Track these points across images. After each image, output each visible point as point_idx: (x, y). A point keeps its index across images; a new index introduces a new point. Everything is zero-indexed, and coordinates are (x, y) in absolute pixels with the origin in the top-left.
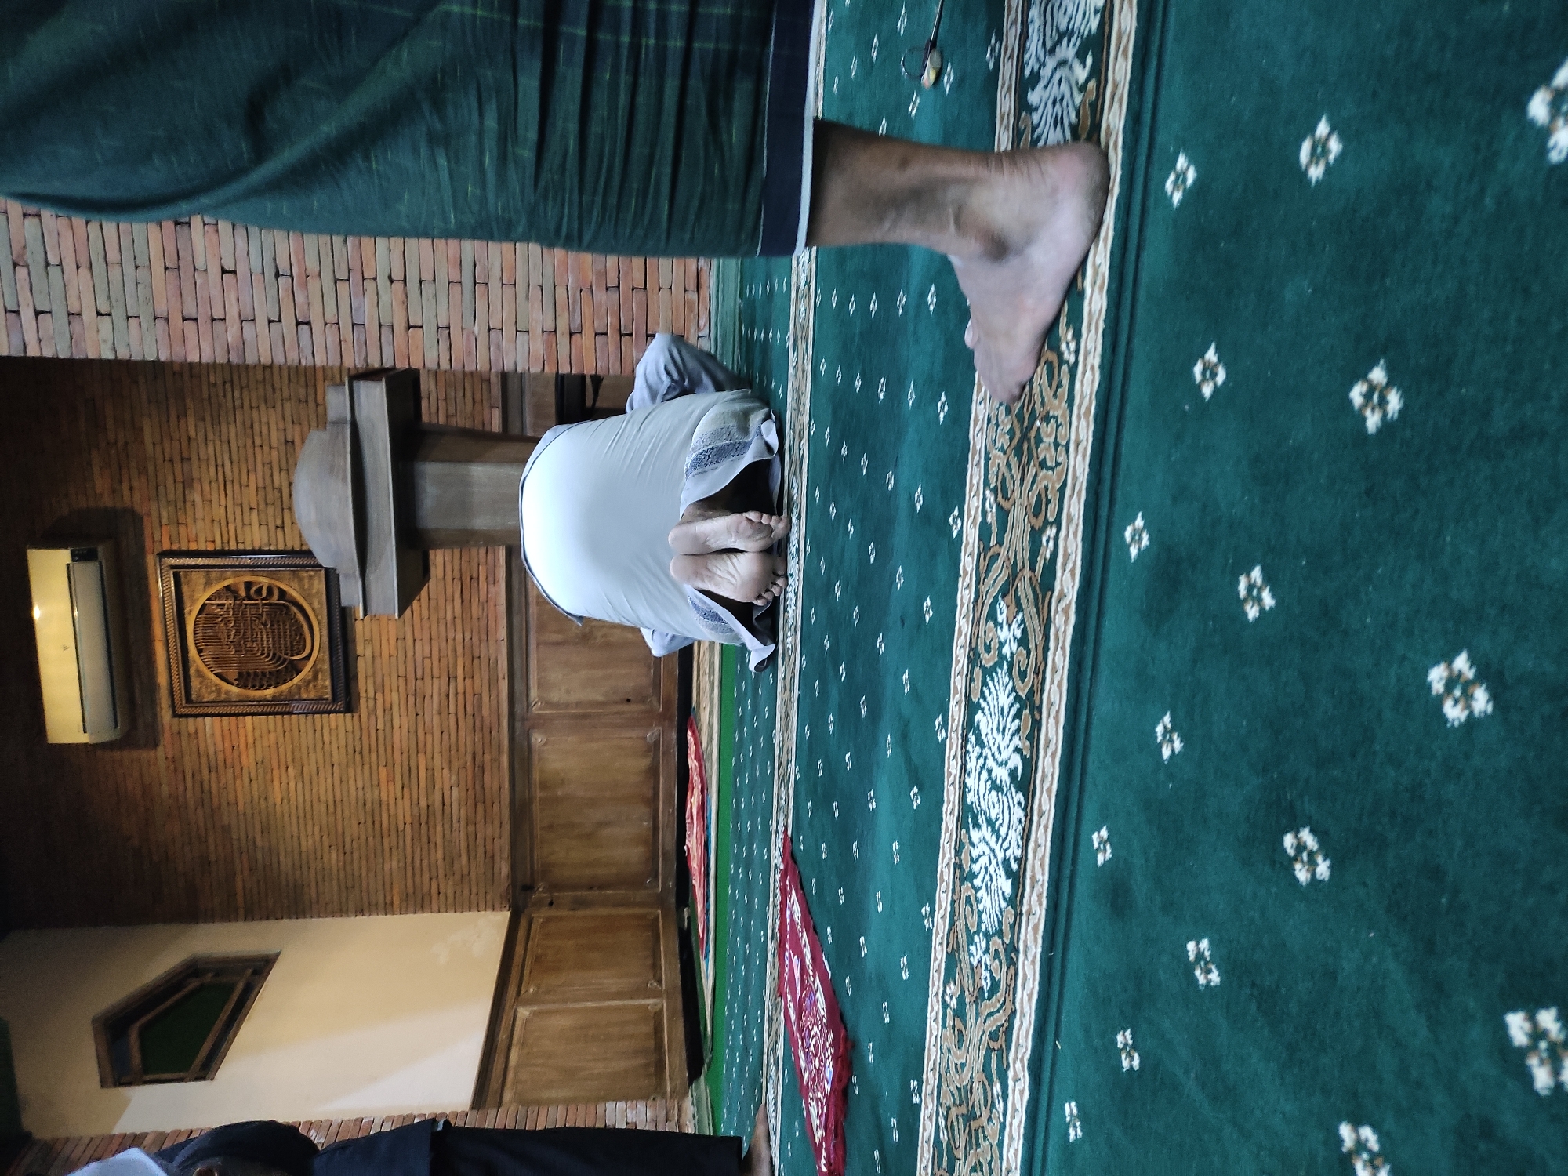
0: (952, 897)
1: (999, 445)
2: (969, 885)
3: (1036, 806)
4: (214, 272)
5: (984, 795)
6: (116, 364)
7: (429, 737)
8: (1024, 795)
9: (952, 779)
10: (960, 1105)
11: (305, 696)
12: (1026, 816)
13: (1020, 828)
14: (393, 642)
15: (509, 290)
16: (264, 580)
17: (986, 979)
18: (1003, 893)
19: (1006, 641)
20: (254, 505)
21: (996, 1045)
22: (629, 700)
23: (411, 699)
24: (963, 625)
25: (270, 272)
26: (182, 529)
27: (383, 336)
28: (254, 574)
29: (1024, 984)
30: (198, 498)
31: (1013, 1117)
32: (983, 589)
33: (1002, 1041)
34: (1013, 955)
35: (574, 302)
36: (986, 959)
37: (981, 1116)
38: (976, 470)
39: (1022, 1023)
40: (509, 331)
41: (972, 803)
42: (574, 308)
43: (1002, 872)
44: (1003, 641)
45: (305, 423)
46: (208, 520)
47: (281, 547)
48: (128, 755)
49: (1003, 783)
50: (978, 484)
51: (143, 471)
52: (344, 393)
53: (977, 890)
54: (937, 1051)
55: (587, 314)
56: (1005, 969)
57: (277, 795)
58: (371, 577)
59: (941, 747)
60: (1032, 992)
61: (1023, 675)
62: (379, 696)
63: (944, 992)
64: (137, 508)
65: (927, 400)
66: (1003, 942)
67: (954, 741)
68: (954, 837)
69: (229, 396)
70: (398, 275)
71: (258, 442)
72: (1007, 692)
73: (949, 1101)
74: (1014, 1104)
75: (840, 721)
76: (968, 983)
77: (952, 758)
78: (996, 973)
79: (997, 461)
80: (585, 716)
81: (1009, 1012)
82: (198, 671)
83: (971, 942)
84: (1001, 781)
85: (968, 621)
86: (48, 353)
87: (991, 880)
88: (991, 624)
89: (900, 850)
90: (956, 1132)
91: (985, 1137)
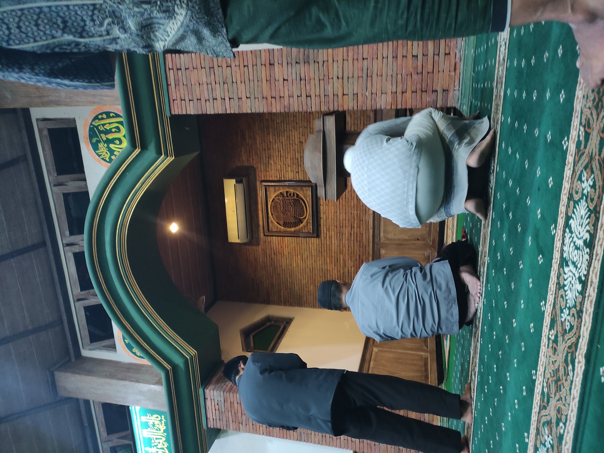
0: (555, 296)
1: (587, 106)
2: (563, 290)
3: (595, 253)
4: (281, 80)
5: (572, 253)
6: (252, 114)
7: (344, 248)
8: (589, 249)
9: (557, 249)
10: (553, 377)
11: (304, 231)
12: (590, 257)
13: (587, 262)
14: (333, 213)
15: (380, 78)
16: (292, 191)
17: (568, 326)
18: (578, 291)
19: (585, 188)
20: (289, 165)
21: (571, 351)
22: (418, 239)
23: (338, 234)
24: (566, 185)
25: (298, 79)
26: (268, 173)
27: (335, 98)
28: (289, 188)
29: (585, 325)
30: (272, 162)
31: (577, 377)
32: (576, 168)
33: (573, 349)
34: (580, 314)
35: (404, 80)
36: (569, 318)
37: (562, 379)
38: (576, 119)
39: (583, 340)
40: (379, 93)
41: (566, 257)
42: (404, 82)
43: (578, 282)
44: (584, 188)
45: (306, 136)
46: (275, 170)
47: (298, 179)
48: (250, 248)
49: (581, 246)
50: (577, 125)
51: (256, 154)
52: (321, 121)
53: (565, 291)
54: (544, 358)
55: (409, 85)
56: (576, 320)
57: (295, 265)
58: (328, 186)
59: (553, 237)
60: (588, 327)
61: (592, 200)
62: (328, 232)
63: (549, 334)
64: (255, 166)
65: (556, 93)
66: (576, 309)
67: (559, 233)
68: (557, 272)
69: (283, 127)
70: (340, 76)
71: (291, 142)
72: (584, 209)
73: (549, 376)
74: (577, 372)
75: (508, 236)
76: (560, 329)
77: (558, 240)
78: (572, 322)
79: (586, 114)
80: (400, 244)
81: (577, 336)
82: (271, 221)
83: (562, 311)
84: (579, 245)
85: (568, 184)
86: (232, 112)
87: (573, 286)
88: (579, 182)
89: (533, 282)
90: (551, 388)
91: (564, 387)
